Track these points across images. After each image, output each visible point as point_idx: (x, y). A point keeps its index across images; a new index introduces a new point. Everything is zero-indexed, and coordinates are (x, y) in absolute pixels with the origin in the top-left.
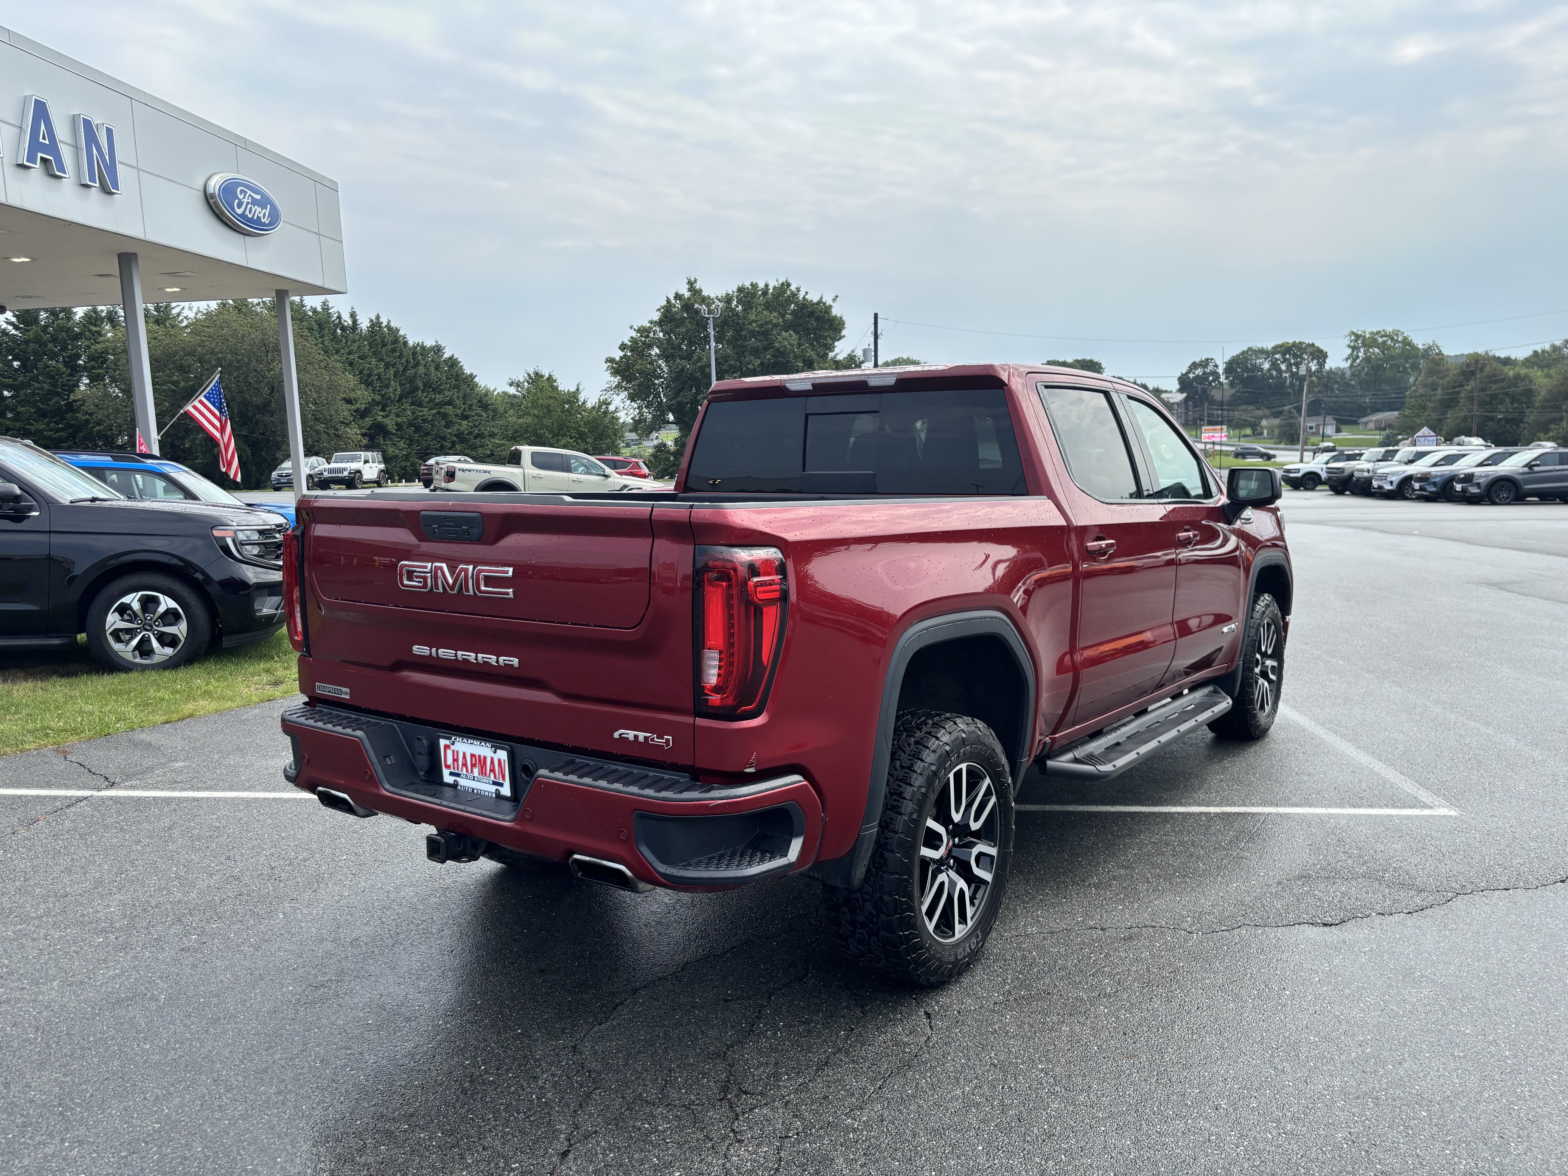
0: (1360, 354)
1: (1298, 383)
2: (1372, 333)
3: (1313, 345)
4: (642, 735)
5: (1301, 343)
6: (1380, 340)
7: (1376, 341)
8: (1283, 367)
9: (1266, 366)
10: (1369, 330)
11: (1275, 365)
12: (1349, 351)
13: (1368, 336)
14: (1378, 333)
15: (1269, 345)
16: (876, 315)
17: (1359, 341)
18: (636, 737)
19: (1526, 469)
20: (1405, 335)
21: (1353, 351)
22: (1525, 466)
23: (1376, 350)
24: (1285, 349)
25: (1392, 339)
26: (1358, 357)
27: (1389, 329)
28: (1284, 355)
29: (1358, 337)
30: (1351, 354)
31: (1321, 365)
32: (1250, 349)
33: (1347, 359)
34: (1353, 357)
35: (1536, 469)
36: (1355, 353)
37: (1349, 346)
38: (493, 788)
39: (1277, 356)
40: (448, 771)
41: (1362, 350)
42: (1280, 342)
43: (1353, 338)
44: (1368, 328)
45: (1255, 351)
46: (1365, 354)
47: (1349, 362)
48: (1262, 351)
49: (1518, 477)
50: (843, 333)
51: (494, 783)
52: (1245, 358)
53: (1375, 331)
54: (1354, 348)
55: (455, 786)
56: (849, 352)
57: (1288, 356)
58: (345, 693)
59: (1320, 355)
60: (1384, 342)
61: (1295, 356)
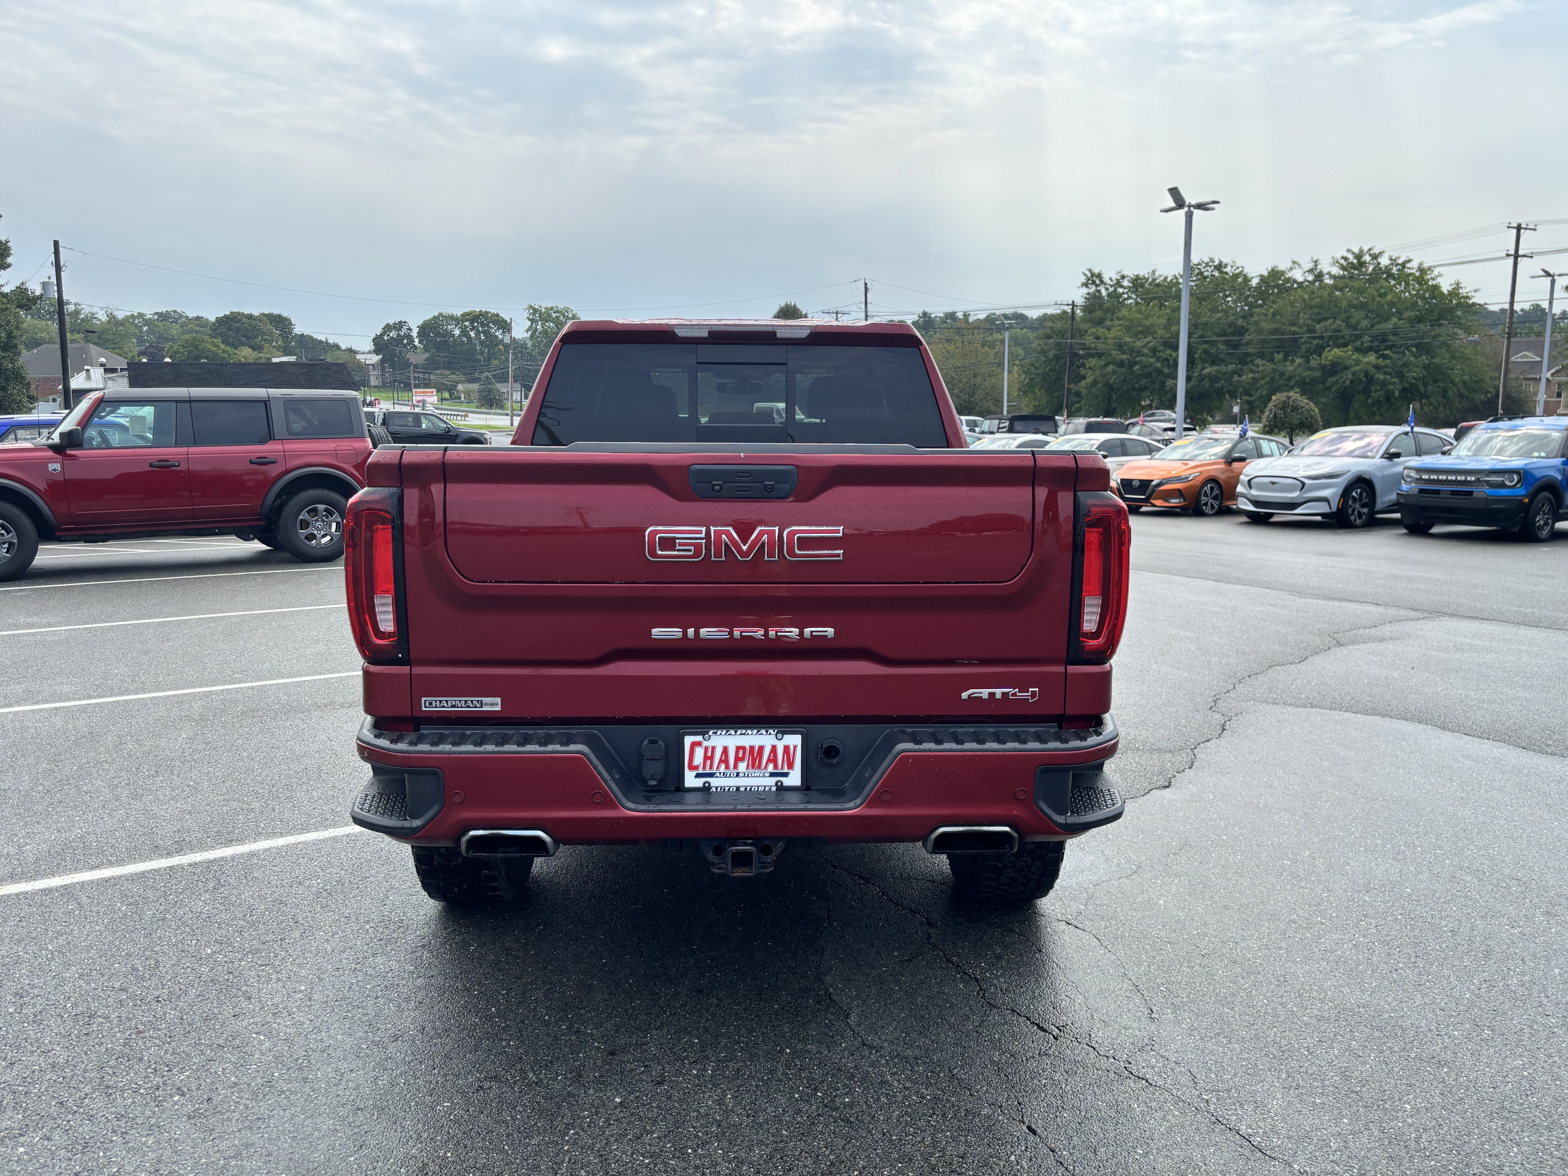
0: (538, 327)
1: (487, 350)
2: (546, 308)
3: (497, 315)
4: (998, 692)
5: (487, 313)
6: (554, 315)
7: (549, 314)
8: (472, 334)
9: (457, 332)
10: (544, 306)
11: (464, 332)
12: (529, 323)
13: (543, 310)
14: (552, 308)
15: (458, 312)
16: (56, 244)
17: (537, 315)
18: (992, 695)
20: (574, 312)
21: (532, 324)
23: (551, 324)
24: (475, 318)
25: (564, 316)
26: (536, 329)
27: (561, 306)
28: (472, 324)
29: (535, 311)
30: (531, 326)
31: (507, 334)
32: (441, 314)
33: (528, 330)
34: (532, 330)
36: (534, 326)
37: (528, 318)
38: (773, 781)
39: (467, 324)
40: (694, 773)
41: (540, 323)
42: (468, 310)
43: (531, 311)
44: (544, 304)
45: (446, 317)
46: (542, 327)
47: (530, 333)
48: (452, 318)
51: (772, 775)
52: (436, 323)
53: (549, 306)
54: (532, 321)
55: (706, 788)
57: (476, 324)
58: (493, 704)
59: (505, 326)
60: (558, 317)
61: (482, 325)
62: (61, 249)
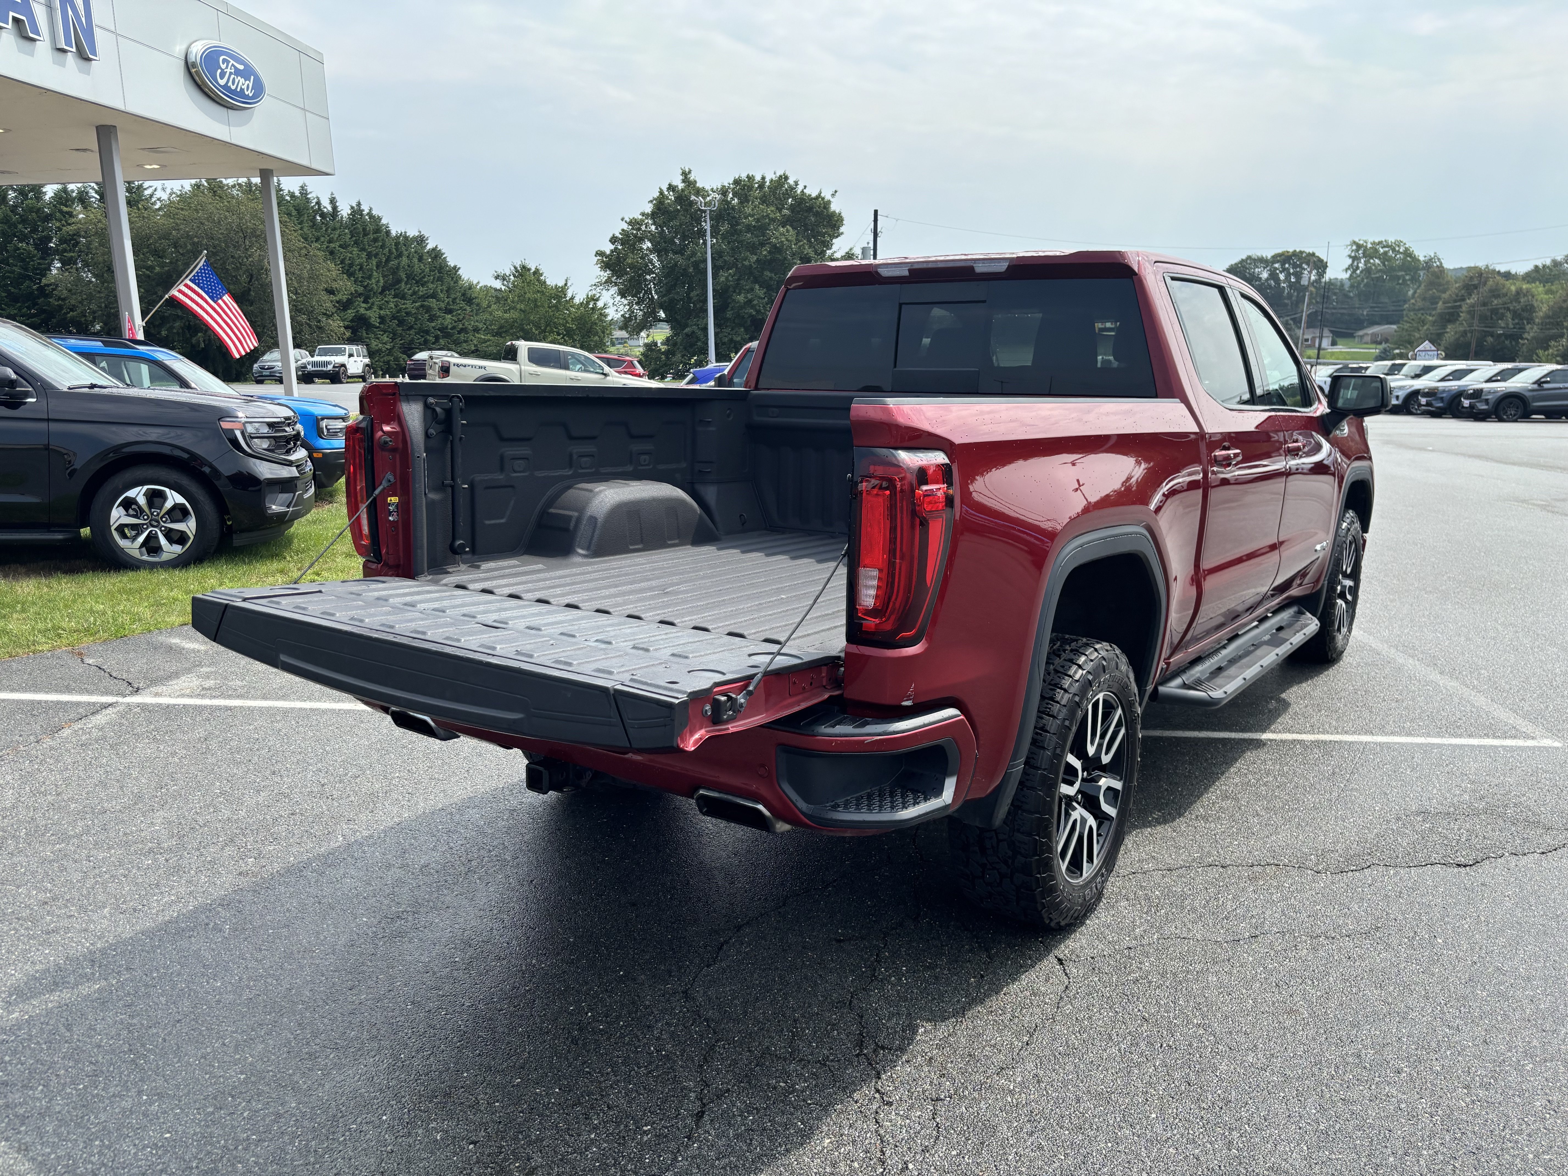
0: (1360, 265)
1: (1296, 294)
2: (1374, 243)
3: (1313, 254)
5: (1301, 252)
6: (1382, 251)
7: (1376, 251)
8: (1282, 277)
9: (1265, 275)
10: (1371, 240)
11: (1273, 275)
12: (1350, 261)
13: (1369, 246)
14: (1380, 243)
15: (1268, 254)
16: (876, 212)
17: (1360, 251)
19: (1536, 386)
20: (1407, 246)
21: (1353, 262)
22: (1534, 383)
23: (1377, 261)
24: (1285, 258)
25: (1394, 250)
26: (1358, 268)
27: (1391, 239)
28: (1283, 265)
29: (1359, 247)
30: (1351, 265)
31: (1321, 275)
32: (1249, 257)
33: (1346, 270)
34: (1353, 268)
35: (1546, 386)
36: (1355, 263)
37: (1350, 256)
39: (1277, 265)
41: (1362, 261)
42: (1280, 251)
43: (1354, 247)
44: (1370, 238)
45: (1255, 260)
46: (1365, 265)
47: (1349, 272)
48: (1262, 260)
49: (1527, 394)
50: (842, 229)
52: (1244, 267)
53: (1377, 241)
54: (1354, 259)
56: (847, 250)
57: (1287, 266)
59: (1321, 266)
60: (1386, 253)
61: (1295, 266)
62: (879, 217)
